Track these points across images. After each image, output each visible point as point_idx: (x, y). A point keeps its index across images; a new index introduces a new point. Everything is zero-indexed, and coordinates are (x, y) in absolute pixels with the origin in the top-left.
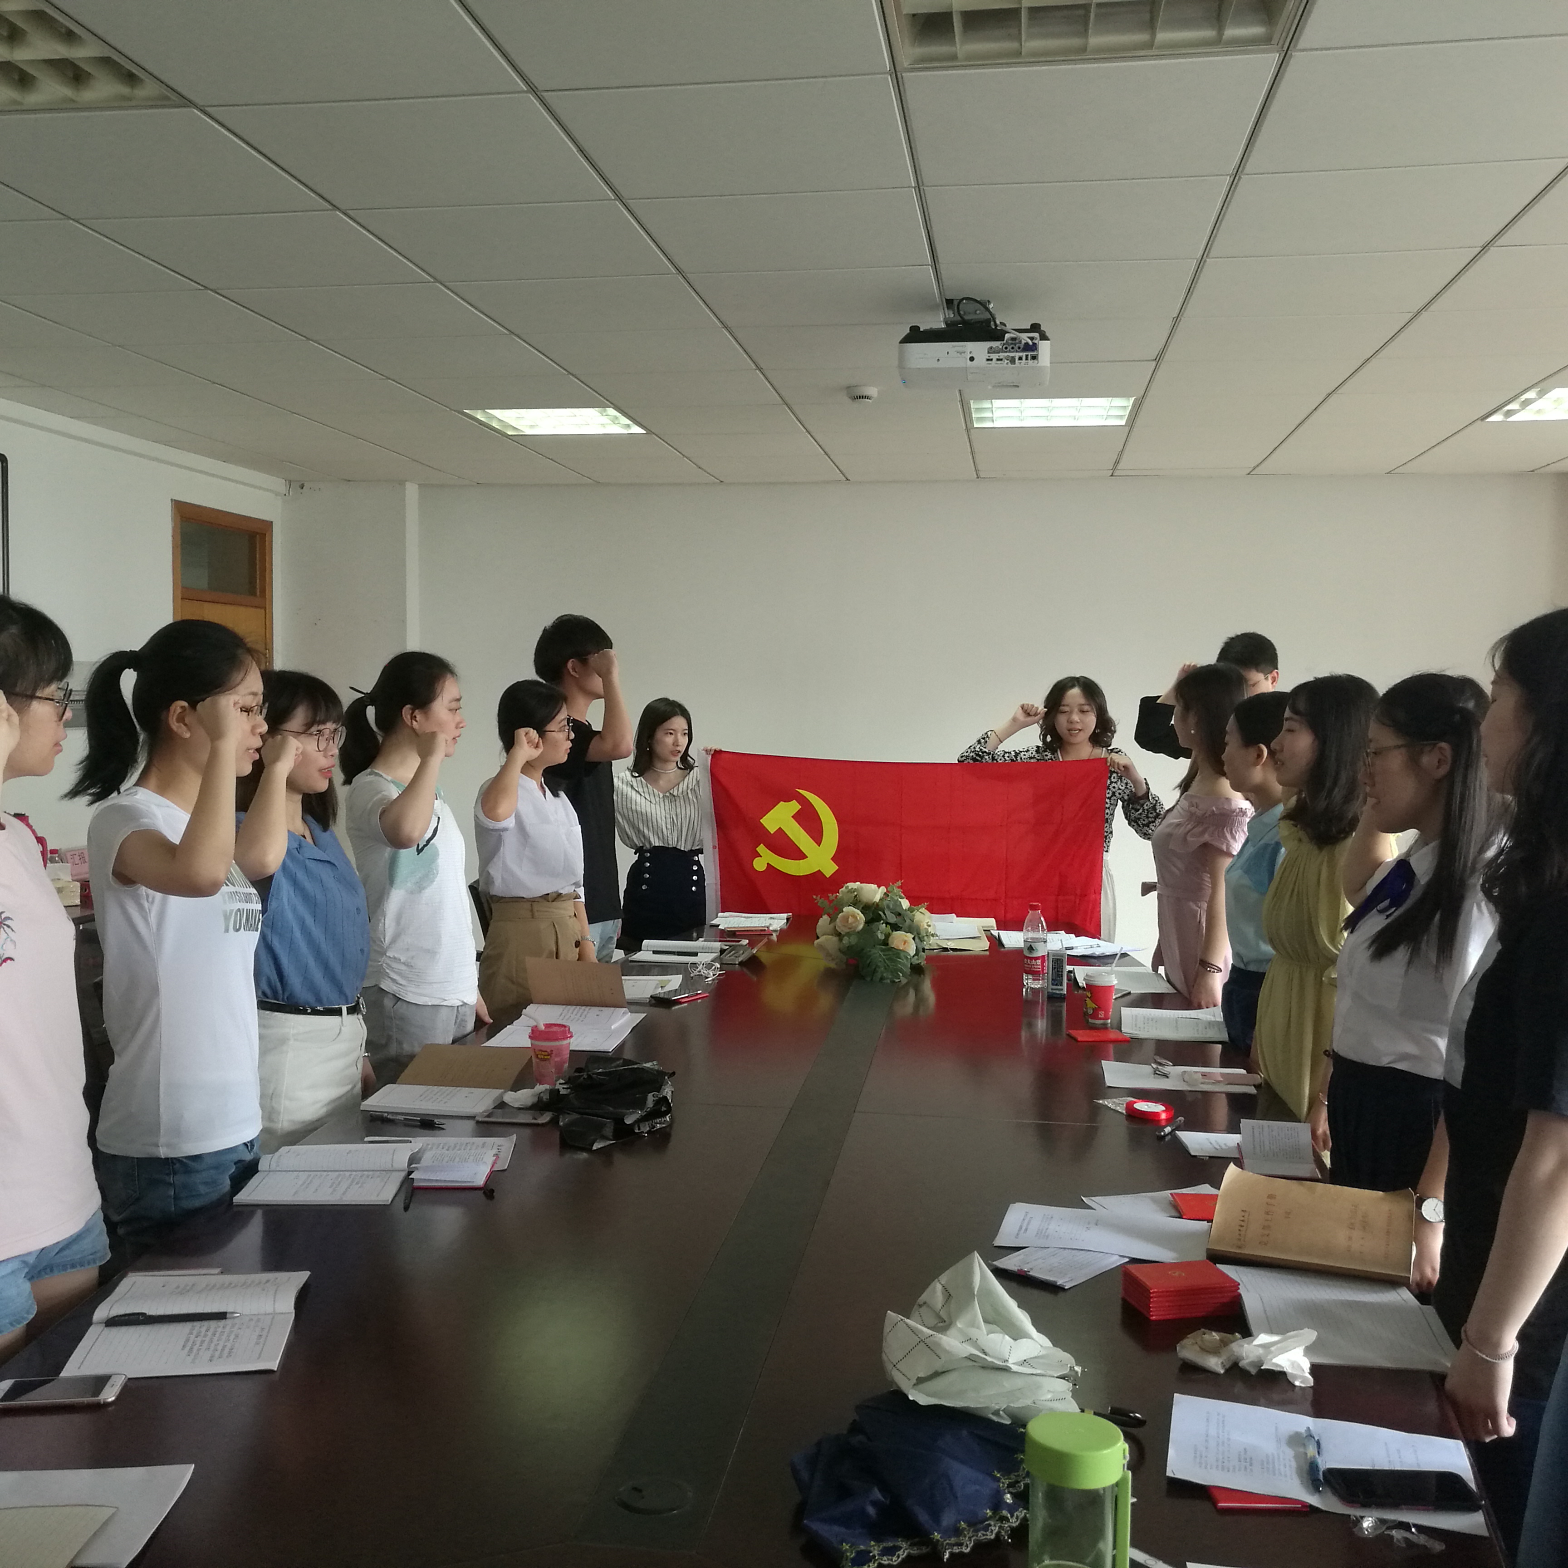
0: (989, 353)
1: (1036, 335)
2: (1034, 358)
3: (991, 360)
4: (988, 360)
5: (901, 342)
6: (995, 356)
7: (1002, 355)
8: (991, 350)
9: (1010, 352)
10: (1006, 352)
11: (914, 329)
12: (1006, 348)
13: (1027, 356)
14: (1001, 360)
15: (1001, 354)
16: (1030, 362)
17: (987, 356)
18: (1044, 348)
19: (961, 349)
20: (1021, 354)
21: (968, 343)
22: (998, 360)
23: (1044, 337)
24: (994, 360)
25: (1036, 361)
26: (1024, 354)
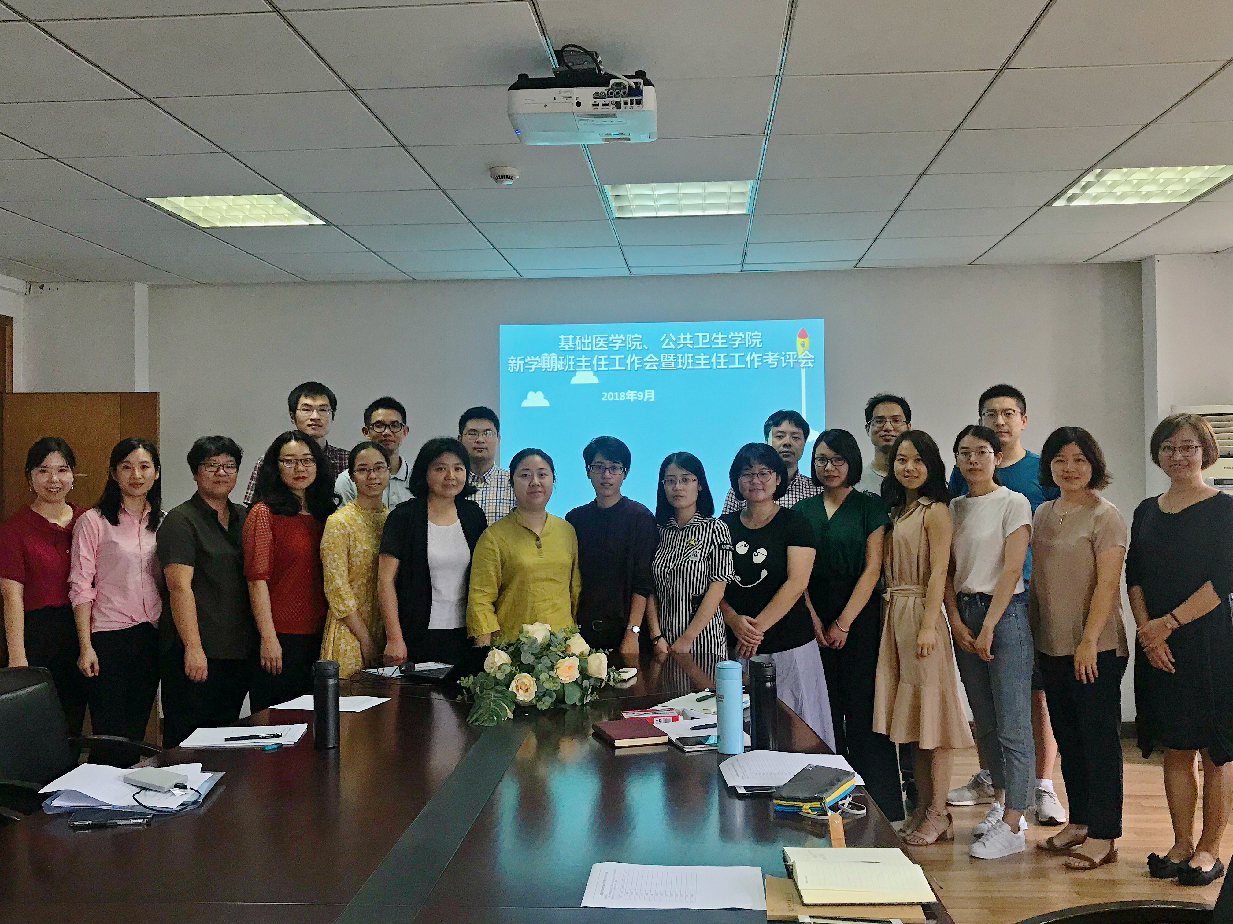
0: (594, 98)
1: (640, 80)
2: (639, 102)
3: (598, 105)
4: (594, 105)
5: (509, 90)
6: (600, 102)
7: (608, 100)
8: (597, 96)
9: (615, 97)
10: (612, 97)
11: (522, 77)
12: (611, 93)
13: (632, 101)
14: (607, 105)
15: (606, 99)
16: (635, 106)
17: (593, 101)
18: (648, 92)
19: (568, 95)
20: (626, 99)
21: (575, 89)
22: (604, 105)
23: (648, 83)
24: (601, 105)
25: (641, 105)
26: (628, 99)
